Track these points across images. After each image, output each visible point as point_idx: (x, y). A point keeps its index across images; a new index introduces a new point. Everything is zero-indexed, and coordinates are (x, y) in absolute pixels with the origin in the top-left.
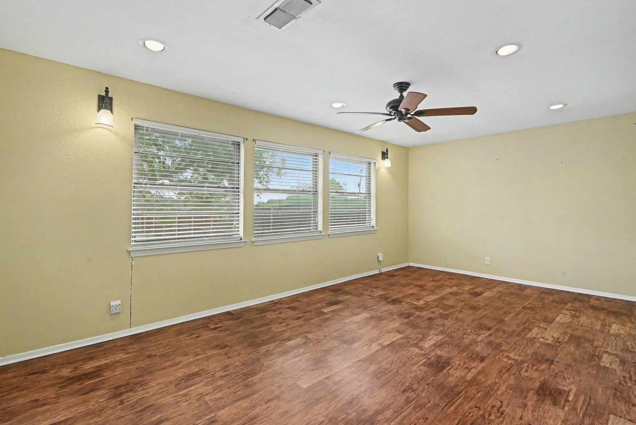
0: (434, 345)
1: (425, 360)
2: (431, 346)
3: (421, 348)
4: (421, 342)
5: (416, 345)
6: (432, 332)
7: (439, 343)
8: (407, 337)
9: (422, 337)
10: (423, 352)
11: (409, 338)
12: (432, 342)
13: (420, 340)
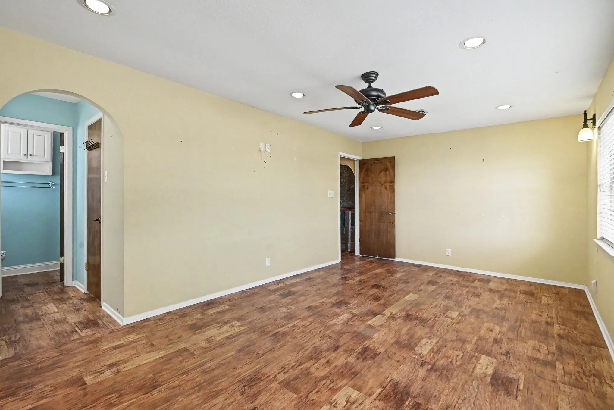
0: (340, 315)
1: (349, 306)
2: (343, 314)
3: (351, 313)
4: (350, 317)
5: (355, 315)
6: (338, 328)
7: (335, 317)
8: (363, 321)
9: (349, 321)
10: (350, 310)
11: (361, 320)
12: (340, 318)
13: (352, 320)
